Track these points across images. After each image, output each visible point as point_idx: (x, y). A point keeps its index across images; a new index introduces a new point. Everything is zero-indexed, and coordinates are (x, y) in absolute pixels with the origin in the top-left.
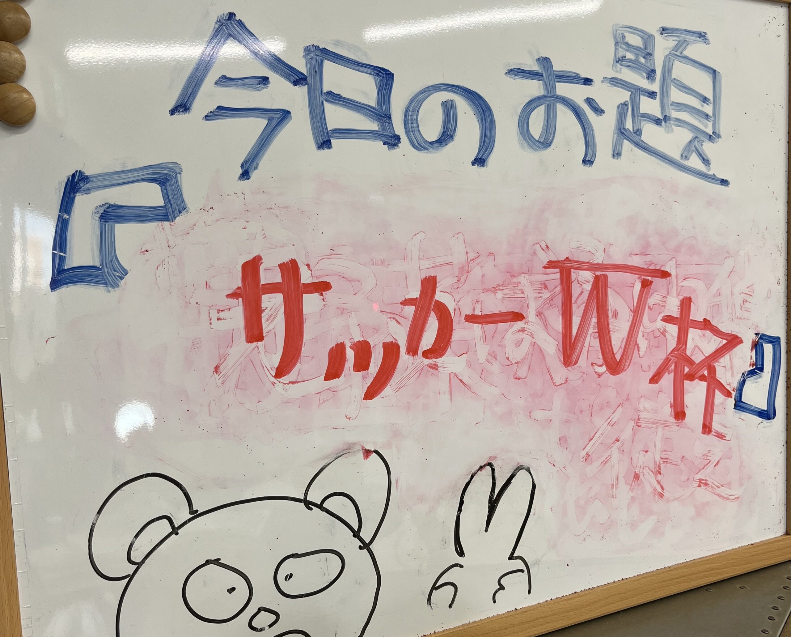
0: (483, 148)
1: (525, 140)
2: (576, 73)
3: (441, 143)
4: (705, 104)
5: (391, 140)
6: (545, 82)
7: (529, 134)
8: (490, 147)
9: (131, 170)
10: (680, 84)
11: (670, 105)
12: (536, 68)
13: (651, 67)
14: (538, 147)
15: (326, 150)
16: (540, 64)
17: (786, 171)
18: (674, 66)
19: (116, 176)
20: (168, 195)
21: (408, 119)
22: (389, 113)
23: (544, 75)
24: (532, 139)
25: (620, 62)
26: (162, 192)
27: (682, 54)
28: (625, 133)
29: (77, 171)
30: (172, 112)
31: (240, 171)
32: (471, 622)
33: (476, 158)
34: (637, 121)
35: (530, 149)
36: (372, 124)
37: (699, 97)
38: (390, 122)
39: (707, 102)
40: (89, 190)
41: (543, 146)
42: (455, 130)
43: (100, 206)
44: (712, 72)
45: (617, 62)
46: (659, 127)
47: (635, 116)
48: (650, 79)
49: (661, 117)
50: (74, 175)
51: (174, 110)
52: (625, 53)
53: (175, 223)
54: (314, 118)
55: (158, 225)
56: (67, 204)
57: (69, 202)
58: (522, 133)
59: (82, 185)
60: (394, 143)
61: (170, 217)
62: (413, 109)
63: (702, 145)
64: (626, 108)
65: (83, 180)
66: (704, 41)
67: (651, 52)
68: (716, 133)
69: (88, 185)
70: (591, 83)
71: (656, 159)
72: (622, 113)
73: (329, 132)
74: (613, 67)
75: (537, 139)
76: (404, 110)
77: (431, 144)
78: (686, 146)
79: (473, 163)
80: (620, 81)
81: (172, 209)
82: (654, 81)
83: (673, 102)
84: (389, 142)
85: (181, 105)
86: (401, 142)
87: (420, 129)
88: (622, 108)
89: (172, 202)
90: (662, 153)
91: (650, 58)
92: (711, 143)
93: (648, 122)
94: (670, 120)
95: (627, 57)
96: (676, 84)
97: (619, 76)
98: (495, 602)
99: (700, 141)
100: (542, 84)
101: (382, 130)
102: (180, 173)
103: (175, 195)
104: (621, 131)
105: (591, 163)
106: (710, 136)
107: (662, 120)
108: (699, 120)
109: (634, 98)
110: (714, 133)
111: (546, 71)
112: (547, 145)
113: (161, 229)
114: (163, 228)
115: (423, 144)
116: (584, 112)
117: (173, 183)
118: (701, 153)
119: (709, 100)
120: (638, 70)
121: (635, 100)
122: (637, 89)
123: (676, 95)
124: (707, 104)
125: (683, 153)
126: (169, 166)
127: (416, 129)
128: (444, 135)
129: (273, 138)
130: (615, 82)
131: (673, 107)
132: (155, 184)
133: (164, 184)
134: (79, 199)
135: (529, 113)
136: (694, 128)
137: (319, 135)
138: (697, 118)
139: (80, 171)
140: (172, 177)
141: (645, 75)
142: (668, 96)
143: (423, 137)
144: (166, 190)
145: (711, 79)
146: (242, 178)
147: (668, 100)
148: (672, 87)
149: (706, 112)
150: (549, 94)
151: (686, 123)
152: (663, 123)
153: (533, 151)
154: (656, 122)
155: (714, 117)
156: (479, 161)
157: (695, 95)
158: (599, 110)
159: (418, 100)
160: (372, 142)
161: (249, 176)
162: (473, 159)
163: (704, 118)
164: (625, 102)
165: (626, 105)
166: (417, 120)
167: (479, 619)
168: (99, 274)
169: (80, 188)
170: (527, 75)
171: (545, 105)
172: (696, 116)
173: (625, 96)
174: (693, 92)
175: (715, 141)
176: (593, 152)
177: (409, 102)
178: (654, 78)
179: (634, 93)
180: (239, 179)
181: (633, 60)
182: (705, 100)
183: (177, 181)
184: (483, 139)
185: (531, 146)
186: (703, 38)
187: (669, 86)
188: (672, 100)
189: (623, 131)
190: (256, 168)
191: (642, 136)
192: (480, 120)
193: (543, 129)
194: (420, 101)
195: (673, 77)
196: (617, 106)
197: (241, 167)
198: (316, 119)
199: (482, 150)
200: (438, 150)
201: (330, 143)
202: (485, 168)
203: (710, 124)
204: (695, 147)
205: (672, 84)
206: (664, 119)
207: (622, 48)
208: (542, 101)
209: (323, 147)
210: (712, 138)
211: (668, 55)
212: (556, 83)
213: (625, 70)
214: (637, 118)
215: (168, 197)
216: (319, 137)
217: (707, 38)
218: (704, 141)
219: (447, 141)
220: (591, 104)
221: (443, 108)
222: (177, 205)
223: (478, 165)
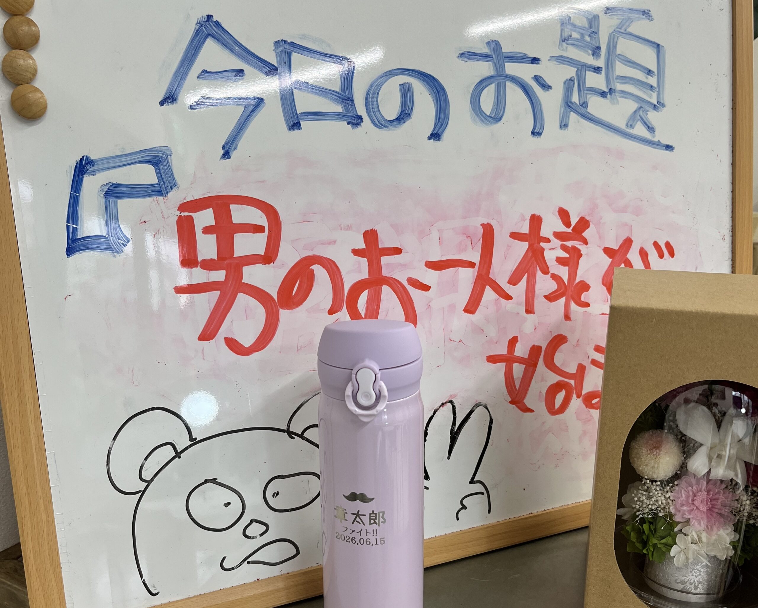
0: (439, 123)
1: (477, 116)
2: (524, 54)
3: (400, 121)
4: (649, 77)
5: (354, 120)
6: (495, 63)
7: (481, 110)
8: (444, 123)
9: (128, 154)
10: (625, 59)
11: (615, 78)
12: (486, 50)
13: (595, 44)
14: (489, 121)
15: (296, 131)
16: (490, 46)
17: (730, 135)
18: (618, 42)
19: (116, 159)
20: (160, 174)
21: (369, 101)
22: (351, 97)
23: (494, 56)
24: (484, 115)
25: (566, 41)
26: (156, 171)
27: (626, 31)
28: (572, 106)
29: (84, 156)
30: (162, 103)
31: (222, 152)
32: (437, 536)
33: (432, 134)
34: (583, 94)
35: (481, 124)
36: (337, 106)
37: (643, 70)
38: (353, 104)
39: (652, 75)
40: (94, 171)
41: (495, 121)
42: (412, 109)
43: (104, 185)
44: (656, 46)
45: (563, 41)
46: (605, 99)
47: (581, 90)
48: (595, 56)
49: (606, 90)
50: (81, 160)
51: (164, 102)
52: (571, 33)
53: (167, 198)
54: (285, 104)
55: (154, 200)
56: (77, 184)
57: (78, 182)
58: (474, 110)
59: (88, 168)
60: (357, 123)
61: (163, 193)
62: (373, 92)
63: (647, 114)
64: (572, 83)
65: (90, 163)
66: (648, 17)
67: (596, 30)
68: (660, 103)
69: (93, 168)
70: (539, 62)
71: (602, 129)
72: (569, 88)
73: (299, 115)
74: (559, 45)
75: (488, 114)
76: (366, 93)
77: (391, 122)
78: (631, 115)
79: (430, 138)
80: (565, 58)
81: (165, 185)
82: (599, 57)
83: (618, 76)
84: (352, 122)
85: (169, 97)
86: (363, 122)
87: (380, 110)
88: (569, 84)
89: (165, 180)
90: (608, 122)
91: (595, 37)
92: (655, 112)
93: (594, 95)
94: (614, 93)
95: (573, 37)
96: (620, 58)
97: (565, 54)
98: (458, 519)
99: (644, 110)
100: (492, 65)
101: (346, 112)
102: (170, 155)
103: (167, 173)
104: (568, 105)
105: (539, 134)
106: (655, 105)
107: (607, 92)
108: (644, 91)
109: (579, 74)
110: (659, 103)
111: (496, 54)
112: (498, 120)
113: (156, 203)
114: (158, 202)
115: (383, 123)
116: (532, 89)
117: (165, 164)
118: (646, 121)
119: (653, 72)
120: (583, 48)
121: (581, 76)
122: (583, 66)
123: (621, 69)
124: (652, 76)
125: (628, 122)
126: (161, 149)
127: (376, 110)
128: (402, 114)
129: (249, 123)
130: (561, 59)
131: (618, 80)
132: (150, 165)
133: (157, 165)
134: (87, 179)
135: (481, 91)
136: (640, 99)
137: (289, 118)
138: (642, 90)
139: (86, 156)
140: (164, 159)
141: (590, 52)
142: (612, 70)
143: (383, 117)
144: (159, 170)
145: (655, 53)
146: (223, 158)
147: (613, 74)
148: (617, 62)
149: (650, 83)
150: (499, 74)
151: (631, 95)
152: (609, 96)
153: (486, 126)
154: (602, 95)
155: (658, 89)
156: (435, 136)
157: (639, 68)
158: (546, 86)
159: (377, 84)
160: (336, 122)
161: (230, 156)
162: (429, 134)
163: (648, 89)
164: (571, 78)
165: (572, 80)
166: (377, 101)
167: (444, 534)
168: (106, 242)
169: (87, 171)
170: (479, 57)
171: (495, 84)
172: (641, 88)
173: (572, 72)
174: (637, 66)
175: (660, 109)
176: (541, 124)
177: (370, 86)
178: (600, 55)
179: (580, 69)
180: (221, 158)
181: (579, 39)
182: (649, 72)
183: (168, 162)
184: (438, 117)
185: (483, 121)
186: (646, 15)
187: (614, 62)
188: (617, 74)
189: (570, 104)
190: (236, 148)
191: (588, 109)
192: (434, 99)
193: (494, 105)
194: (380, 84)
195: (618, 51)
196: (563, 82)
197: (222, 148)
198: (286, 105)
199: (437, 126)
200: (397, 127)
201: (300, 124)
202: (440, 142)
203: (655, 95)
204: (640, 116)
205: (617, 59)
206: (609, 91)
207: (568, 28)
208: (492, 80)
209: (294, 128)
210: (656, 107)
211: (613, 32)
212: (506, 64)
213: (571, 49)
214: (583, 92)
215: (161, 175)
216: (289, 120)
217: (651, 15)
218: (649, 110)
219: (404, 119)
220: (539, 81)
221: (401, 90)
222: (169, 183)
223: (434, 140)
